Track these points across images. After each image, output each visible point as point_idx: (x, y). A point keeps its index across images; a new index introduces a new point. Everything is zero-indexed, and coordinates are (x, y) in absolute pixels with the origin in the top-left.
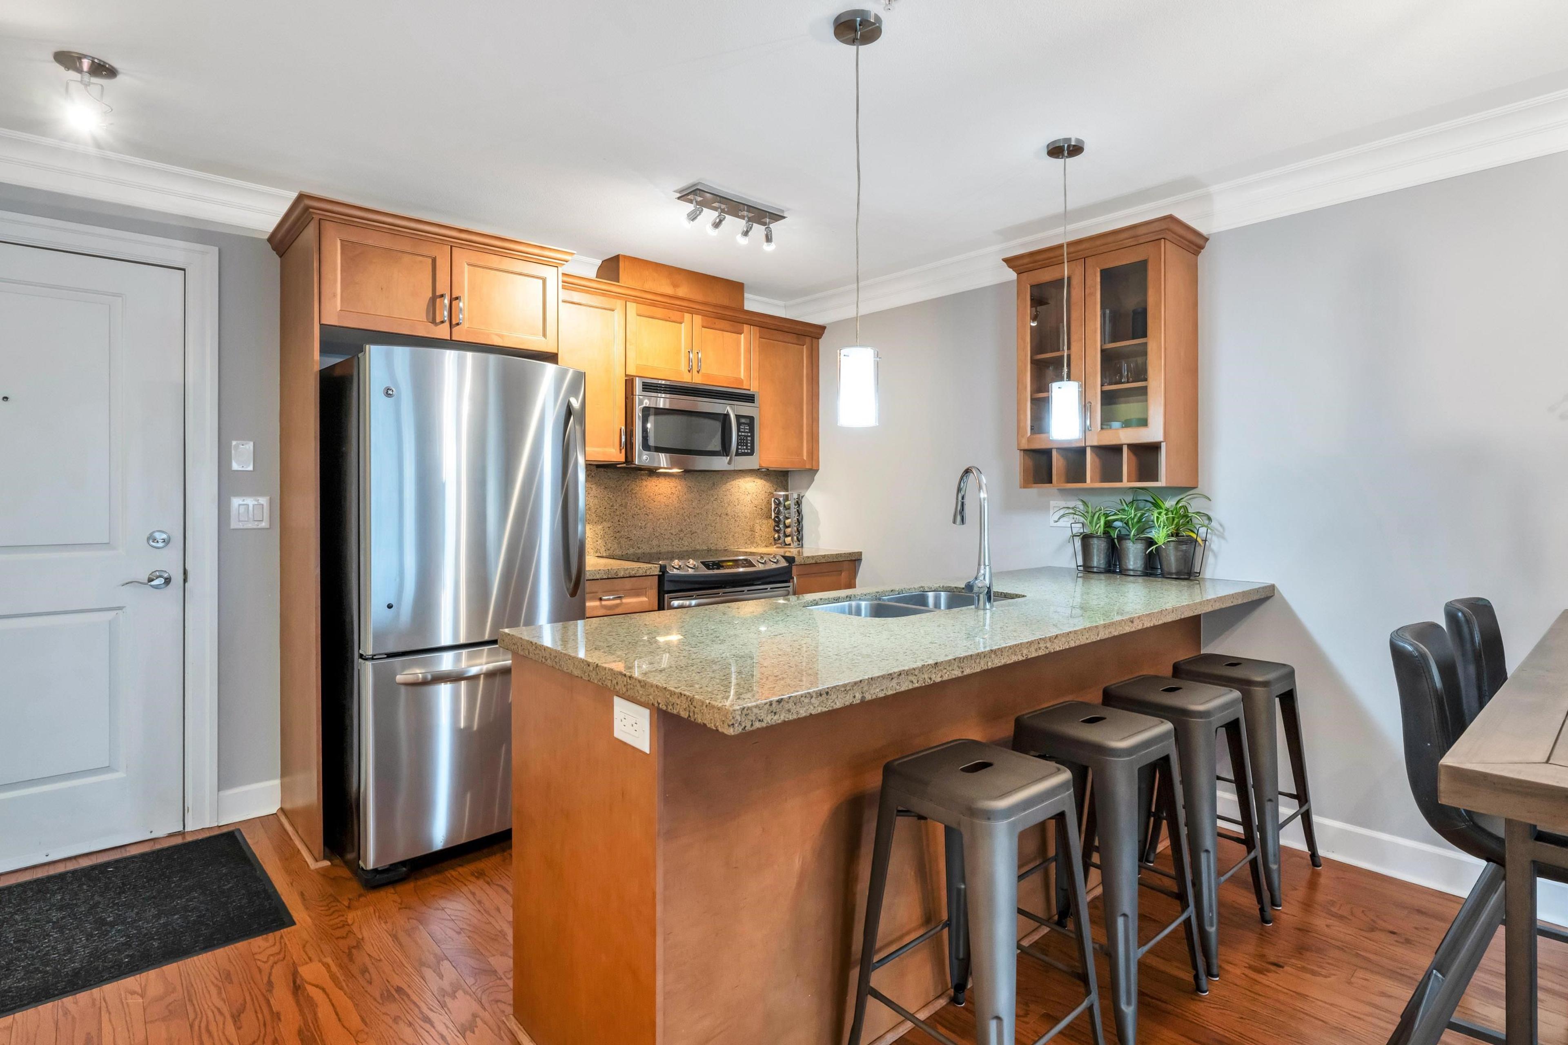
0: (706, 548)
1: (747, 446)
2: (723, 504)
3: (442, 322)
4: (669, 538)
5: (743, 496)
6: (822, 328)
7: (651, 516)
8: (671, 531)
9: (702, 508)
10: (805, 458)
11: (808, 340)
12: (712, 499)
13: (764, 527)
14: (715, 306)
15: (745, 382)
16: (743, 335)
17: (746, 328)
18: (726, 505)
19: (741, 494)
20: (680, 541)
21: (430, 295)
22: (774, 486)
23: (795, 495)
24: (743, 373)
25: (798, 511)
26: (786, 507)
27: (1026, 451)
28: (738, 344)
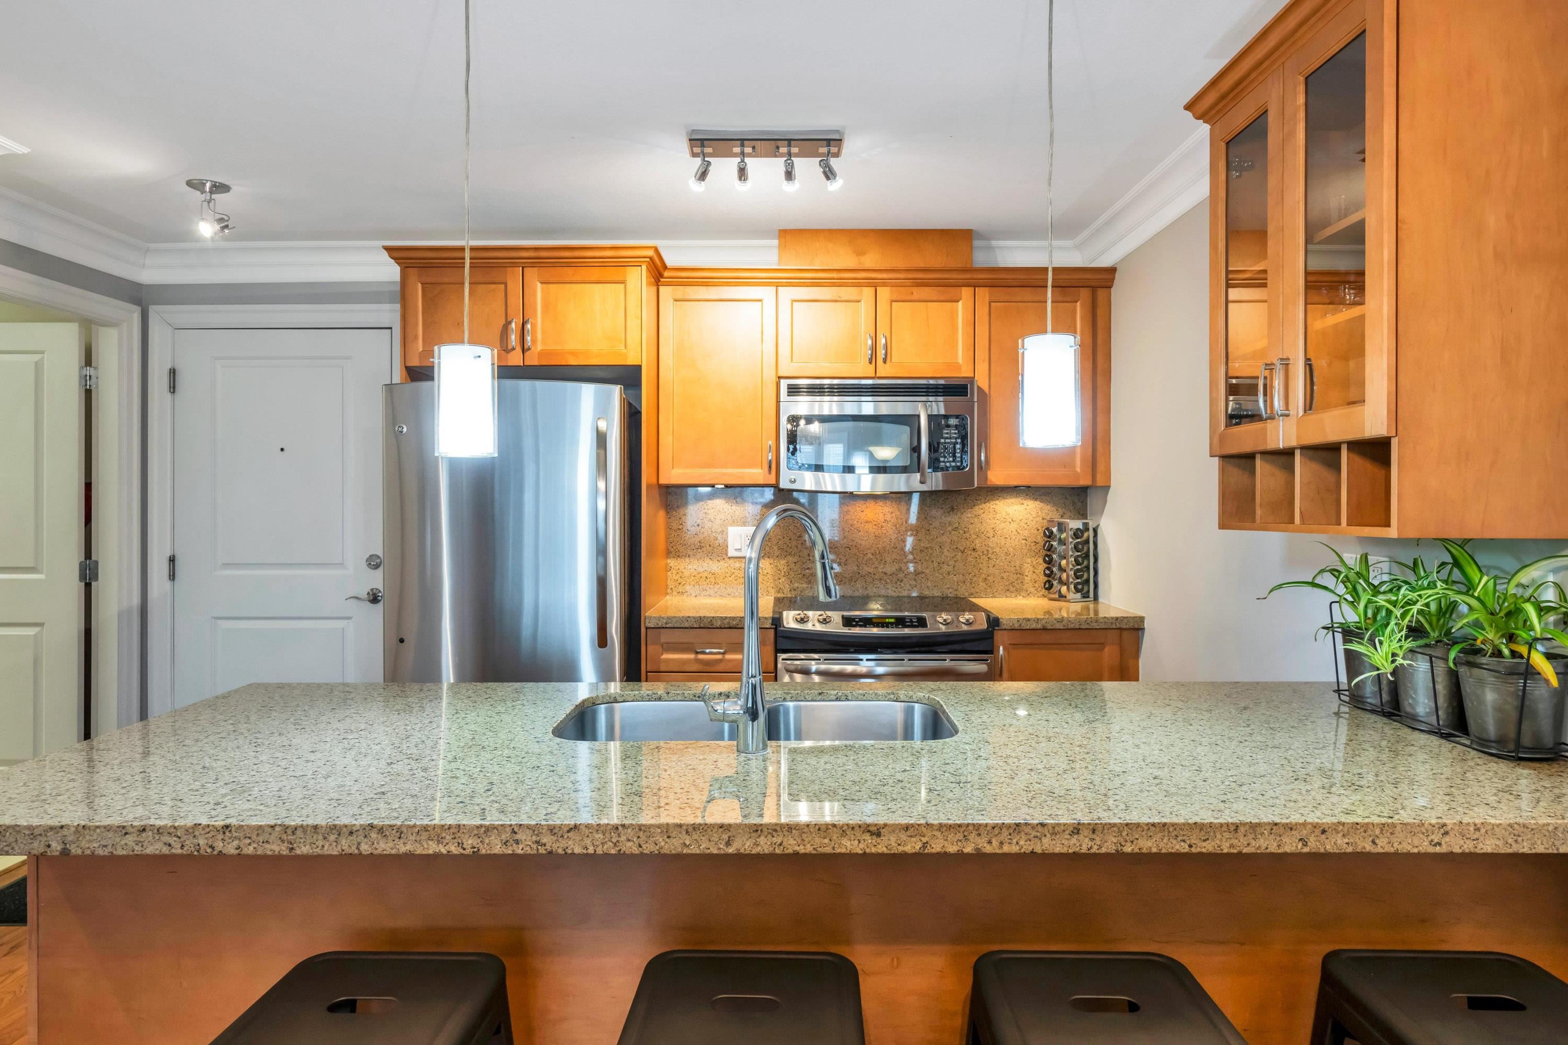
0: (940, 594)
1: (954, 456)
2: (967, 535)
3: (513, 349)
4: (880, 579)
5: (1002, 524)
6: (1112, 271)
7: (854, 551)
8: (884, 570)
9: (932, 540)
10: (1078, 470)
11: (1085, 293)
12: (950, 529)
13: (1034, 571)
14: (907, 271)
15: (964, 368)
16: (960, 303)
17: (966, 292)
18: (974, 536)
19: (998, 522)
20: (899, 583)
21: (503, 322)
22: (1060, 510)
23: (1076, 524)
24: (961, 355)
25: (1076, 548)
26: (1062, 542)
27: (1227, 459)
28: (953, 316)
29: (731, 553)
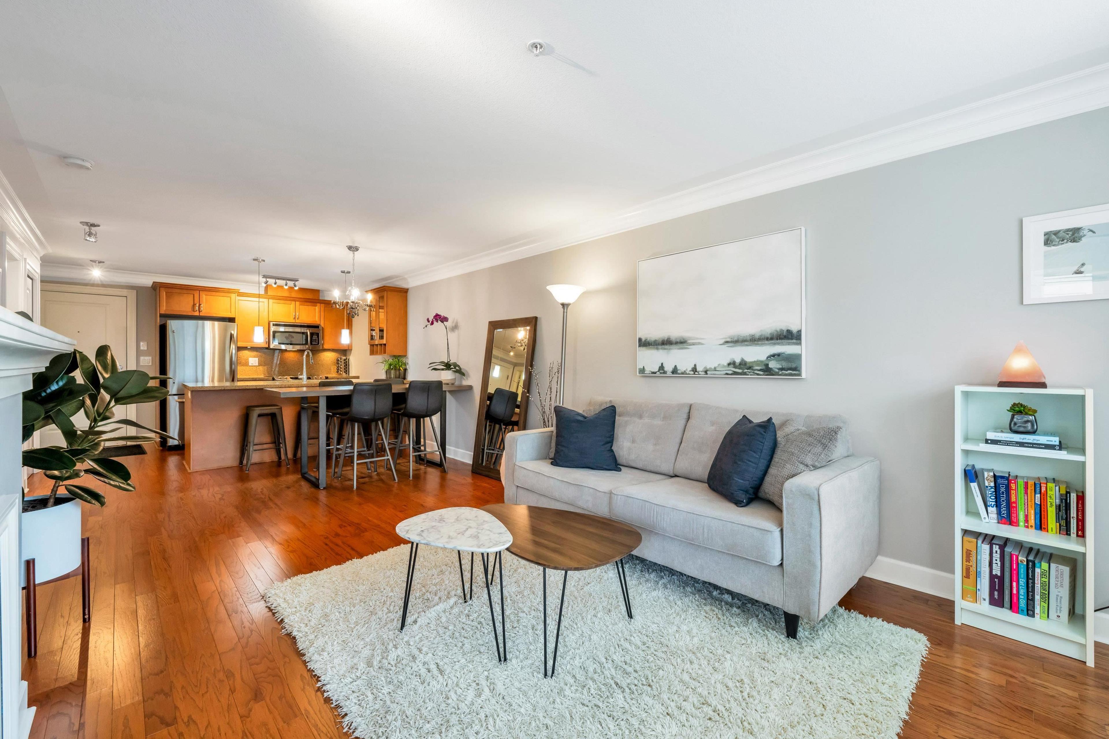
1: (316, 342)
3: (196, 311)
5: (326, 358)
13: (334, 369)
14: (304, 298)
15: (318, 322)
16: (317, 307)
17: (318, 305)
21: (193, 304)
23: (344, 358)
24: (317, 319)
25: (344, 363)
26: (341, 362)
27: (371, 345)
28: (315, 309)
29: (250, 364)
